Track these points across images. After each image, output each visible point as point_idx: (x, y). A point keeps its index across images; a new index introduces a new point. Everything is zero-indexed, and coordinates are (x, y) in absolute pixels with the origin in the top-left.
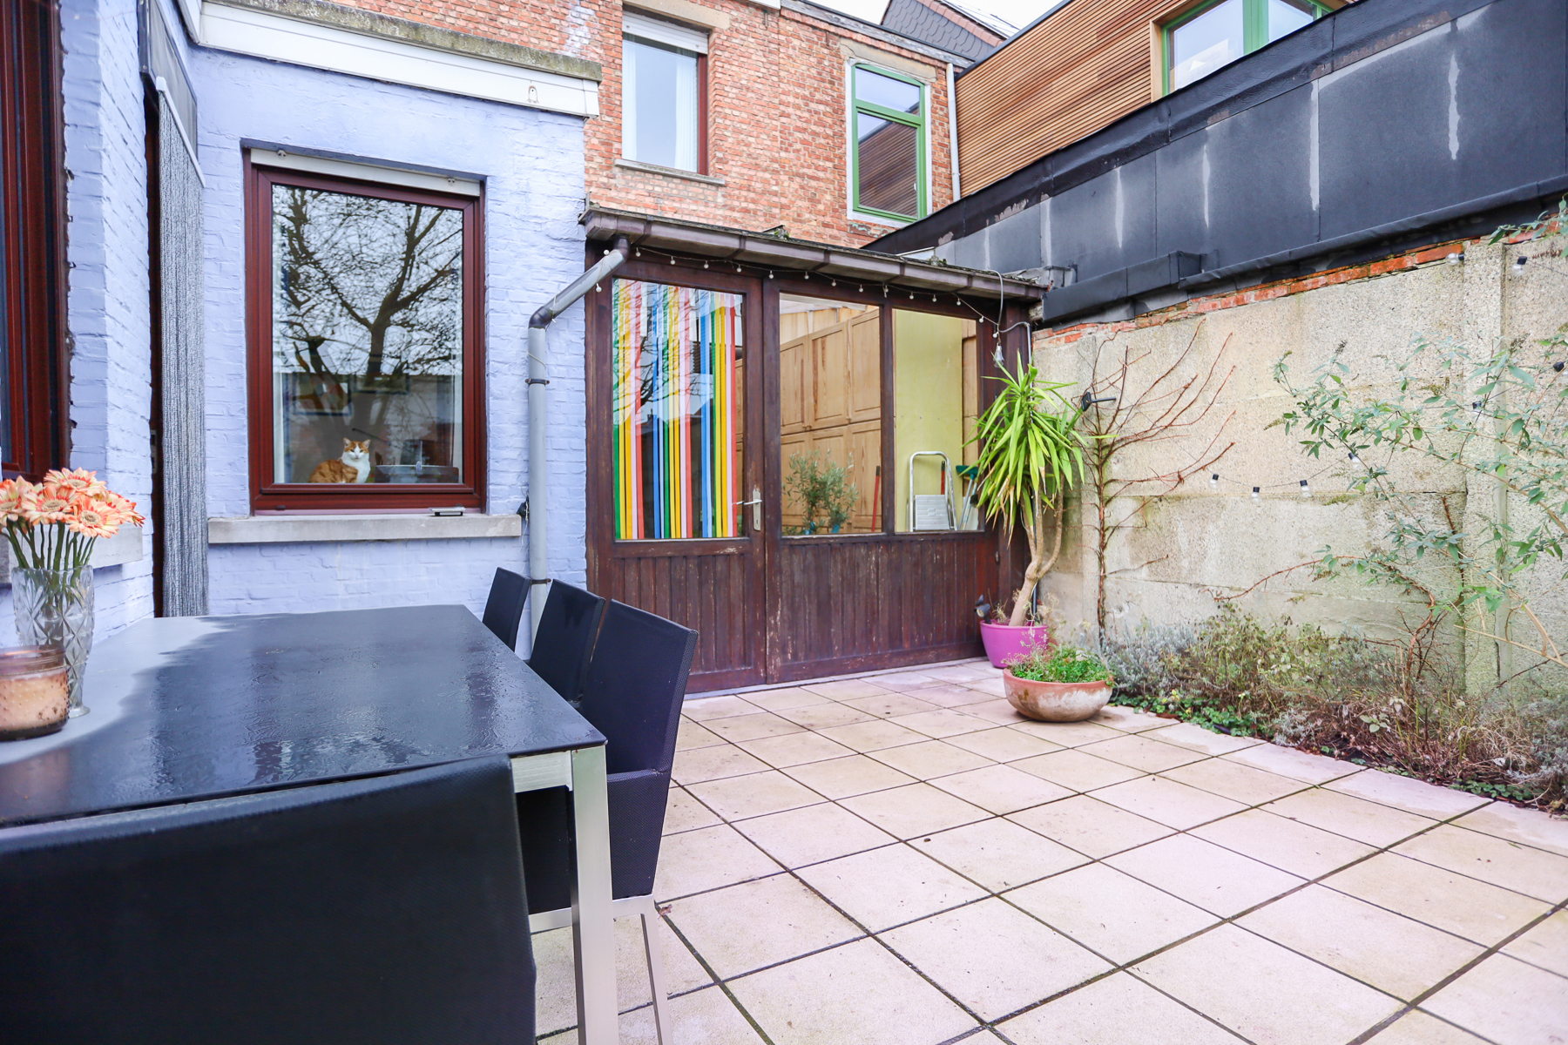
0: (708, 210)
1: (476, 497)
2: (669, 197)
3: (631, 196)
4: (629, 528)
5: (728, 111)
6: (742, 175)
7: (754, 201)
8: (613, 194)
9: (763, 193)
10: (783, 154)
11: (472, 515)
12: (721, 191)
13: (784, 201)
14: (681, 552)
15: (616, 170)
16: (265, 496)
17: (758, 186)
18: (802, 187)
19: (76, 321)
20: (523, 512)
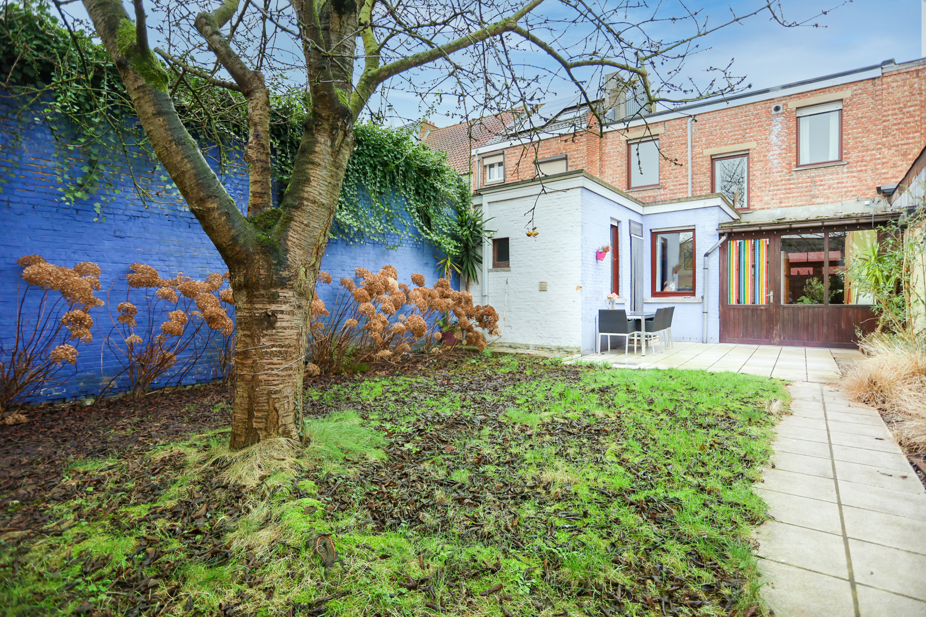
0: (838, 176)
1: (694, 294)
2: (818, 176)
3: (800, 181)
4: (733, 301)
5: (850, 131)
6: (858, 156)
7: (865, 166)
8: (792, 182)
9: (871, 160)
10: (884, 140)
11: (693, 298)
12: (845, 167)
13: (884, 160)
14: (747, 308)
15: (793, 173)
16: (654, 294)
17: (868, 158)
18: (896, 151)
19: (620, 274)
20: (703, 297)
